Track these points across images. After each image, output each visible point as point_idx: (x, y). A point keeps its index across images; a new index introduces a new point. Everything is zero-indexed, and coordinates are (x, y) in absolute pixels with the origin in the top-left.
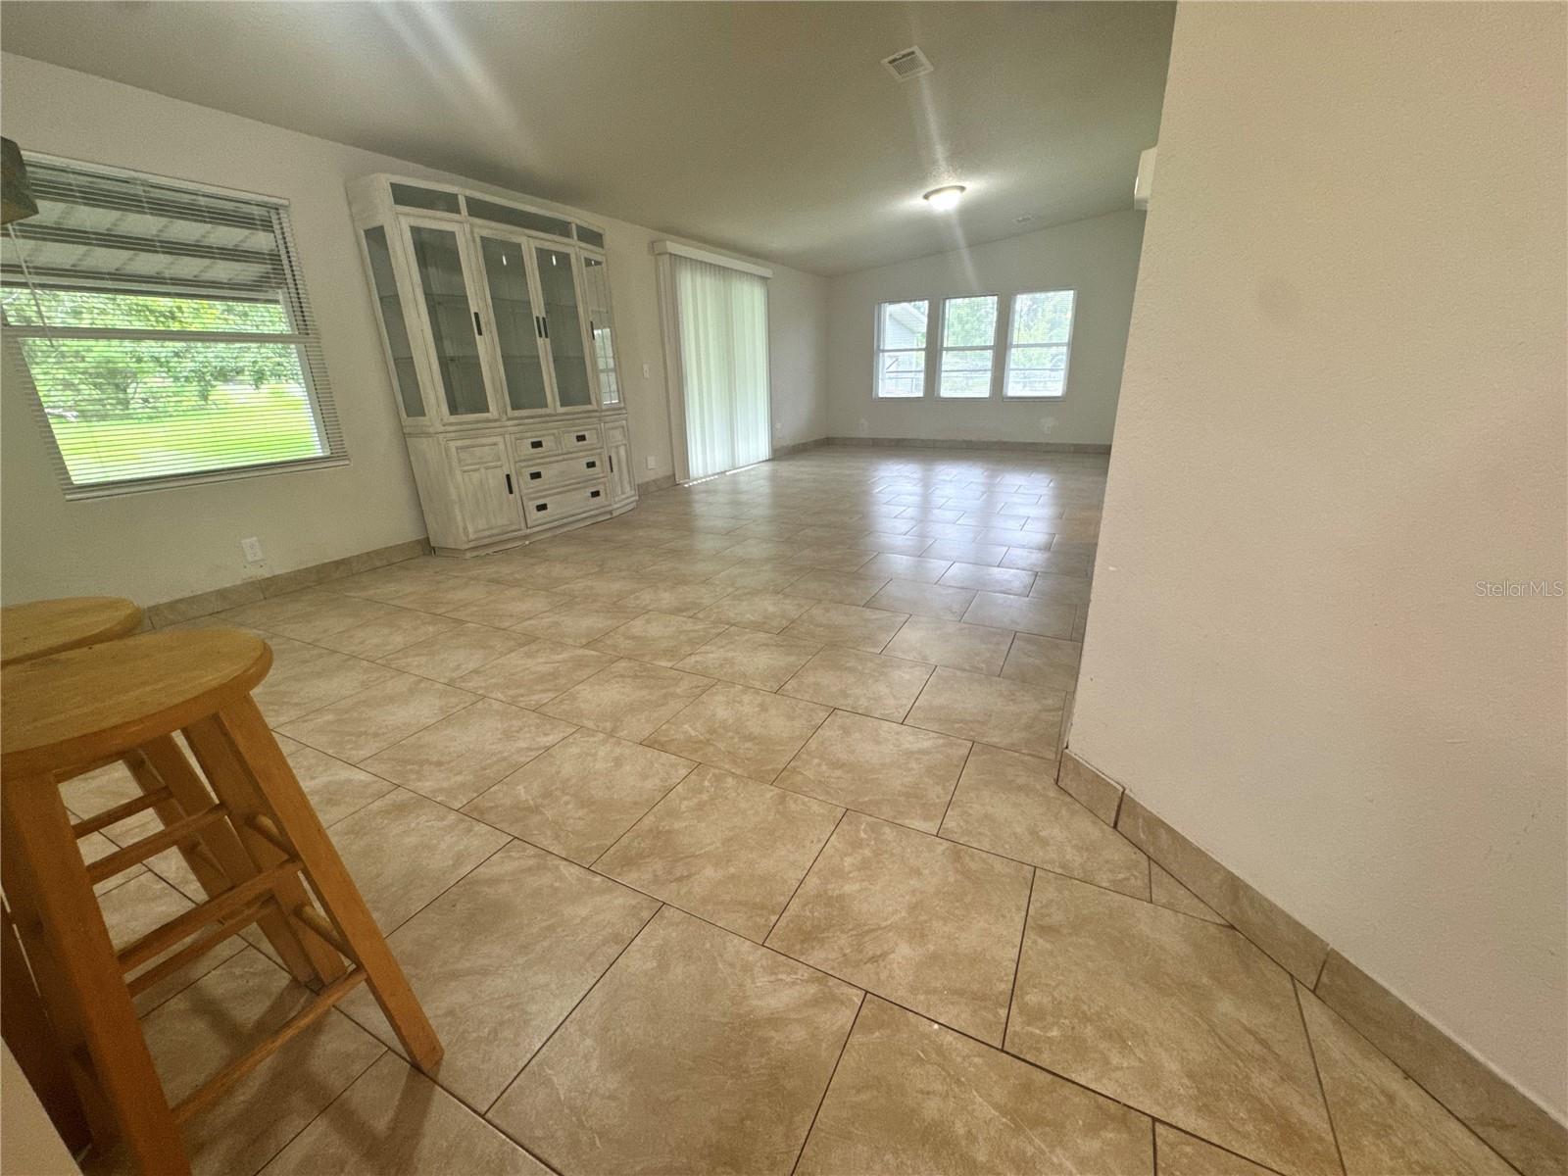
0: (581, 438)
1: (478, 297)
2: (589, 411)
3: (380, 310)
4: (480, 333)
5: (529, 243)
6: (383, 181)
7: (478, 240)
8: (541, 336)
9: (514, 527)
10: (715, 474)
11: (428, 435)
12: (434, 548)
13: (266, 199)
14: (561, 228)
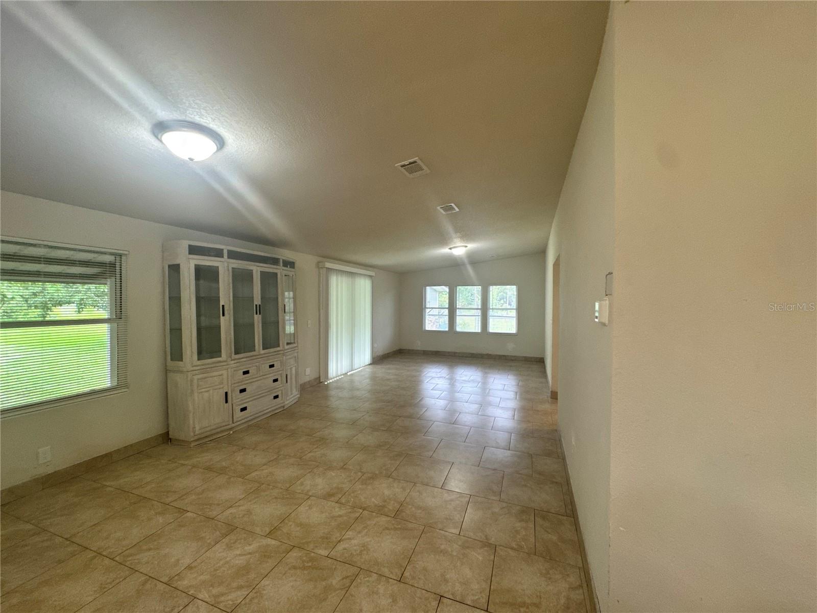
0: (271, 366)
1: (225, 297)
2: (278, 351)
3: (168, 304)
4: (223, 315)
5: (257, 269)
6: (185, 244)
7: (230, 269)
8: (257, 314)
9: (224, 424)
10: (341, 375)
11: (182, 372)
12: (170, 439)
13: (116, 251)
14: (275, 261)
